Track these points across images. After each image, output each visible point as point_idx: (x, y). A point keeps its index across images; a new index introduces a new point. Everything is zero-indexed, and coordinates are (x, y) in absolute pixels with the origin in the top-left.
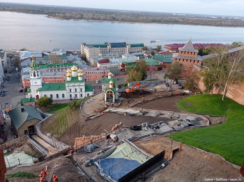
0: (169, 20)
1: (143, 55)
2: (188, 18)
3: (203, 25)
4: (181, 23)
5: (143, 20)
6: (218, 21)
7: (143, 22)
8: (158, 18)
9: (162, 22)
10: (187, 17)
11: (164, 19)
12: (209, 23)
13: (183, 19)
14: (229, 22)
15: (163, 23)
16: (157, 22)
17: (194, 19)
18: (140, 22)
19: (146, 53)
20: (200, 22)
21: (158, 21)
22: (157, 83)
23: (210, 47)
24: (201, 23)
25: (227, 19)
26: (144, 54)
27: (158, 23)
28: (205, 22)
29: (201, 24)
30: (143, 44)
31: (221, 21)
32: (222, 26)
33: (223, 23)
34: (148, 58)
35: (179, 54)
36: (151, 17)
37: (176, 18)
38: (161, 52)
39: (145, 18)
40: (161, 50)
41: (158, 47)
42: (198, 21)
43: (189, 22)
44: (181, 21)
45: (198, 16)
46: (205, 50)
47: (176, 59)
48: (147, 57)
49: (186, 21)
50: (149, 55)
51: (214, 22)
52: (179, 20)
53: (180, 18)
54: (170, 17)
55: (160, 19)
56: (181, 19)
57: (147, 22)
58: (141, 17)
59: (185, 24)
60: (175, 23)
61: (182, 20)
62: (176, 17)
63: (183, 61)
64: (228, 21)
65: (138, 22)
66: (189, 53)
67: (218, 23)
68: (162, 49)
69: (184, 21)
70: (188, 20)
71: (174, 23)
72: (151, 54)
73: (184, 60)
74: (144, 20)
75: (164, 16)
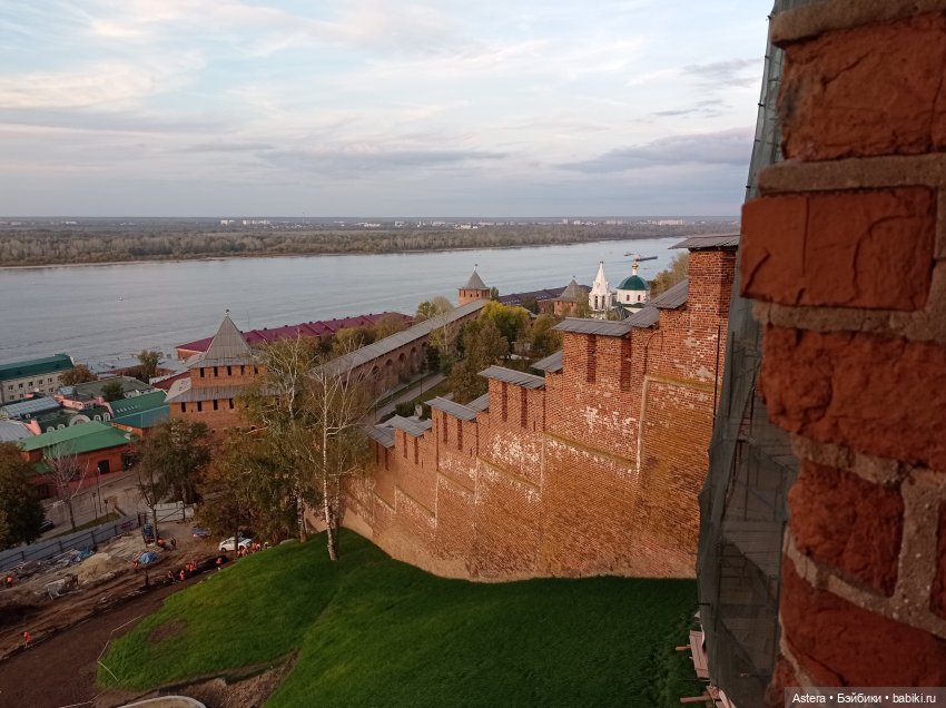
0: (203, 243)
1: (62, 406)
2: (279, 233)
3: (336, 252)
4: (256, 252)
5: (89, 253)
6: (383, 237)
7: (86, 262)
8: (157, 240)
9: (177, 254)
10: (277, 230)
11: (183, 243)
12: (356, 245)
13: (262, 238)
14: (415, 237)
15: (182, 259)
16: (155, 256)
17: (304, 233)
18: (74, 262)
19: (74, 396)
20: (325, 242)
21: (158, 253)
22: (99, 538)
23: (352, 329)
24: (329, 248)
25: (410, 227)
26: (68, 403)
27: (161, 259)
28: (339, 243)
29: (328, 252)
30: (63, 355)
31: (395, 236)
32: (400, 253)
33: (399, 241)
34: (87, 419)
35: (193, 380)
36: (127, 236)
37: (232, 234)
38: (158, 380)
39: (96, 242)
40: (163, 370)
41: (143, 357)
42: (315, 239)
43: (283, 245)
44: (252, 247)
45: (315, 224)
46: (338, 342)
47: (183, 405)
48: (81, 412)
49: (271, 245)
50: (92, 402)
51: (370, 241)
52: (245, 241)
53: (247, 236)
54: (209, 235)
55: (167, 245)
56: (253, 237)
57: (108, 260)
58: (80, 243)
59: (272, 255)
60: (232, 253)
61: (258, 243)
62: (234, 231)
63: (216, 408)
64: (416, 232)
65: (65, 262)
66: (233, 372)
67: (385, 242)
68: (164, 363)
69: (266, 246)
70: (280, 240)
71: (230, 256)
72: (100, 399)
73: (219, 405)
74: (93, 254)
75: (186, 231)
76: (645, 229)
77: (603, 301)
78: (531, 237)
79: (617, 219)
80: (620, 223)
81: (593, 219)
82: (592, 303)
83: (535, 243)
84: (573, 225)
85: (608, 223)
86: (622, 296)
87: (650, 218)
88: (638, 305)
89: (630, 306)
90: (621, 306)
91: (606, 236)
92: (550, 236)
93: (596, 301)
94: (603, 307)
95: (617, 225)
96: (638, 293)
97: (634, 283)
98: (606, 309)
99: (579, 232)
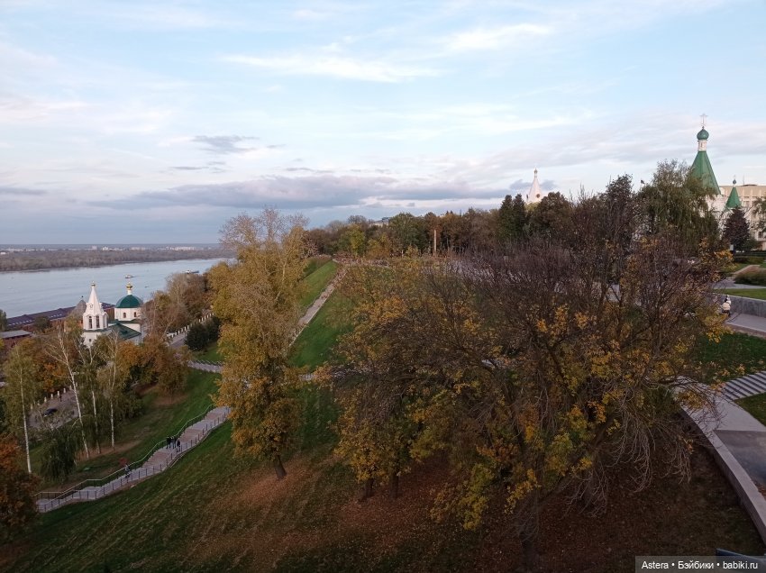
76: (164, 253)
77: (98, 320)
78: (59, 261)
79: (141, 245)
80: (143, 249)
81: (120, 246)
82: (86, 326)
83: (64, 266)
84: (102, 251)
85: (133, 249)
86: (119, 314)
87: (168, 245)
88: (136, 321)
89: (126, 322)
90: (119, 324)
91: (131, 260)
92: (78, 260)
93: (91, 321)
94: (98, 326)
95: (140, 251)
96: (134, 310)
97: (130, 302)
98: (101, 327)
99: (107, 256)
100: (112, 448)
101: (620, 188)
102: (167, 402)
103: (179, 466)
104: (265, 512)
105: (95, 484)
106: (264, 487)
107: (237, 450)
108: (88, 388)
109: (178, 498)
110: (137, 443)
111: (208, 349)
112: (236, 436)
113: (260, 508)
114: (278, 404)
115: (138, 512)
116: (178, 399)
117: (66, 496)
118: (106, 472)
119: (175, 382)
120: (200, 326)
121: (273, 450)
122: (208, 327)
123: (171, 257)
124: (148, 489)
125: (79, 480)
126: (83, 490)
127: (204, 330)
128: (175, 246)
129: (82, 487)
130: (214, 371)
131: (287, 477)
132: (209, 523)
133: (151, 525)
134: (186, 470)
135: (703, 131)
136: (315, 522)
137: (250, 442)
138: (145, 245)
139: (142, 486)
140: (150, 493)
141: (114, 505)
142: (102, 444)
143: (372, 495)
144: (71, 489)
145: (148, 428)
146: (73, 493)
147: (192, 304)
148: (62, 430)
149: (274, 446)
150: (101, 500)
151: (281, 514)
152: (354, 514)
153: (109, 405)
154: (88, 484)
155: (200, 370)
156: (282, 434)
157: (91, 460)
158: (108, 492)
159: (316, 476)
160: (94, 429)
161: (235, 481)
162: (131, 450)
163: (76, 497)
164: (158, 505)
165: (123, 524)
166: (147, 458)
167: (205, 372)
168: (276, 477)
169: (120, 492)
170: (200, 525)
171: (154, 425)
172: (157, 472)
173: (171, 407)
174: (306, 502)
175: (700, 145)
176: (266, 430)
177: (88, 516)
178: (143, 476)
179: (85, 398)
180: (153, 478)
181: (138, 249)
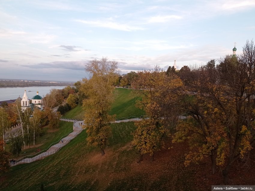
76: (46, 84)
77: (26, 103)
78: (10, 85)
80: (39, 82)
81: (31, 81)
82: (22, 105)
84: (25, 82)
85: (36, 82)
86: (33, 101)
87: (47, 81)
88: (39, 104)
89: (36, 104)
90: (33, 105)
91: (35, 85)
92: (16, 84)
93: (24, 103)
94: (26, 105)
95: (38, 82)
96: (39, 100)
97: (37, 97)
98: (27, 105)
99: (26, 84)
100: (34, 146)
101: (211, 64)
102: (52, 131)
103: (61, 152)
104: (100, 166)
105: (29, 157)
106: (97, 158)
107: (88, 144)
108: (26, 124)
109: (63, 162)
110: (42, 144)
111: (65, 114)
112: (89, 139)
113: (97, 165)
114: (104, 128)
115: (48, 166)
116: (55, 130)
117: (19, 161)
118: (32, 154)
119: (55, 124)
120: (62, 106)
121: (102, 144)
122: (65, 107)
123: (49, 85)
124: (50, 159)
125: (23, 156)
126: (25, 159)
127: (64, 108)
128: (50, 81)
129: (25, 158)
130: (68, 121)
131: (105, 155)
132: (78, 170)
133: (54, 171)
134: (64, 153)
135: (235, 48)
136: (122, 169)
137: (93, 141)
138: (40, 81)
139: (48, 158)
140: (51, 161)
141: (38, 165)
142: (30, 144)
143: (142, 160)
144: (20, 159)
145: (46, 139)
146: (21, 160)
147: (58, 99)
148: (17, 138)
149: (102, 143)
150: (32, 163)
151: (106, 167)
152: (136, 167)
153: (33, 130)
154: (27, 157)
155: (63, 121)
156: (105, 139)
157: (26, 150)
158: (34, 160)
159: (117, 154)
160: (28, 138)
161: (84, 156)
162: (41, 146)
163: (22, 162)
164: (55, 164)
165: (43, 170)
166: (48, 149)
167: (65, 122)
168: (101, 154)
169: (39, 160)
170: (74, 171)
171: (48, 138)
172: (52, 154)
173: (53, 133)
174: (116, 163)
175: (234, 53)
176: (100, 137)
177: (28, 168)
178: (47, 155)
179: (25, 128)
180: (51, 156)
181: (37, 82)
